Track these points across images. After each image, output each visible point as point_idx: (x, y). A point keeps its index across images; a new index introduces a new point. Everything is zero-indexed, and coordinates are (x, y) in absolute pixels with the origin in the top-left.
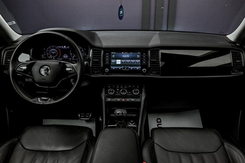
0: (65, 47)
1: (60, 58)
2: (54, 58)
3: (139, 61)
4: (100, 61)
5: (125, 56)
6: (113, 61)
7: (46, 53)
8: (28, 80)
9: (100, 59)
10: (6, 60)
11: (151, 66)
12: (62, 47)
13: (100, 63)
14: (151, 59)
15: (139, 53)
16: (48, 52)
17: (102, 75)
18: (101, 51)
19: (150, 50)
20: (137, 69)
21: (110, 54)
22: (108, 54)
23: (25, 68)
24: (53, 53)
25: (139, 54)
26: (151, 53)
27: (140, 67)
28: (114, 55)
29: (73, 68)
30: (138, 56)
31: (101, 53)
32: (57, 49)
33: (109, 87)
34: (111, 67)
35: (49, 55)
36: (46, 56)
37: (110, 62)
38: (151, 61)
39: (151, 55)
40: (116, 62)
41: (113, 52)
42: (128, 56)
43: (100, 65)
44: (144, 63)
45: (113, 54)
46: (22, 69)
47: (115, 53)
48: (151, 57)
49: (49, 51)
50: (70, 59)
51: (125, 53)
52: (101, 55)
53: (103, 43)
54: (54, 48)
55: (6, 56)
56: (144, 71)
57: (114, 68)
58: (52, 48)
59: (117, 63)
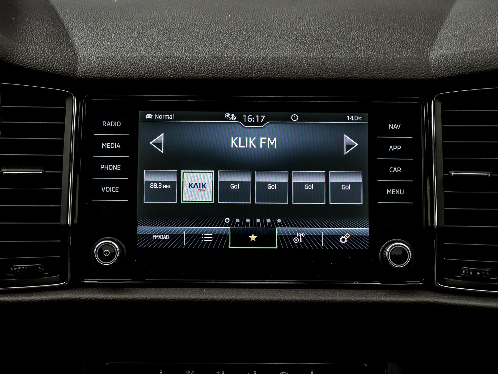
3: (359, 179)
4: (57, 180)
5: (251, 142)
6: (154, 180)
9: (58, 164)
11: (447, 217)
13: (57, 197)
14: (448, 166)
15: (354, 118)
17: (74, 285)
18: (62, 100)
19: (439, 99)
20: (344, 239)
21: (132, 125)
22: (118, 124)
25: (352, 130)
26: (445, 118)
27: (364, 230)
28: (161, 138)
30: (347, 139)
31: (61, 115)
34: (142, 229)
37: (132, 186)
38: (447, 182)
39: (446, 133)
40: (177, 188)
41: (154, 109)
42: (274, 142)
43: (56, 214)
44: (397, 197)
45: (157, 128)
47: (169, 117)
48: (447, 150)
51: (250, 119)
52: (60, 131)
53: (77, 44)
56: (399, 257)
57: (160, 233)
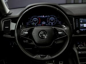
0: (43, 16)
1: (40, 24)
2: (35, 25)
6: (81, 25)
7: (30, 21)
8: (25, 42)
9: (73, 24)
10: (4, 27)
12: (42, 16)
16: (32, 21)
18: (72, 18)
21: (79, 20)
22: (77, 20)
23: (27, 33)
24: (35, 21)
29: (63, 32)
32: (38, 18)
33: (78, 43)
35: (32, 23)
36: (30, 23)
37: (79, 26)
40: (83, 25)
43: (73, 28)
45: (81, 20)
46: (25, 34)
47: (82, 19)
49: (32, 19)
50: (47, 25)
54: (36, 17)
55: (4, 24)
57: (82, 30)
58: (34, 17)
59: (85, 26)
